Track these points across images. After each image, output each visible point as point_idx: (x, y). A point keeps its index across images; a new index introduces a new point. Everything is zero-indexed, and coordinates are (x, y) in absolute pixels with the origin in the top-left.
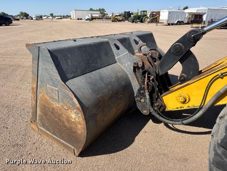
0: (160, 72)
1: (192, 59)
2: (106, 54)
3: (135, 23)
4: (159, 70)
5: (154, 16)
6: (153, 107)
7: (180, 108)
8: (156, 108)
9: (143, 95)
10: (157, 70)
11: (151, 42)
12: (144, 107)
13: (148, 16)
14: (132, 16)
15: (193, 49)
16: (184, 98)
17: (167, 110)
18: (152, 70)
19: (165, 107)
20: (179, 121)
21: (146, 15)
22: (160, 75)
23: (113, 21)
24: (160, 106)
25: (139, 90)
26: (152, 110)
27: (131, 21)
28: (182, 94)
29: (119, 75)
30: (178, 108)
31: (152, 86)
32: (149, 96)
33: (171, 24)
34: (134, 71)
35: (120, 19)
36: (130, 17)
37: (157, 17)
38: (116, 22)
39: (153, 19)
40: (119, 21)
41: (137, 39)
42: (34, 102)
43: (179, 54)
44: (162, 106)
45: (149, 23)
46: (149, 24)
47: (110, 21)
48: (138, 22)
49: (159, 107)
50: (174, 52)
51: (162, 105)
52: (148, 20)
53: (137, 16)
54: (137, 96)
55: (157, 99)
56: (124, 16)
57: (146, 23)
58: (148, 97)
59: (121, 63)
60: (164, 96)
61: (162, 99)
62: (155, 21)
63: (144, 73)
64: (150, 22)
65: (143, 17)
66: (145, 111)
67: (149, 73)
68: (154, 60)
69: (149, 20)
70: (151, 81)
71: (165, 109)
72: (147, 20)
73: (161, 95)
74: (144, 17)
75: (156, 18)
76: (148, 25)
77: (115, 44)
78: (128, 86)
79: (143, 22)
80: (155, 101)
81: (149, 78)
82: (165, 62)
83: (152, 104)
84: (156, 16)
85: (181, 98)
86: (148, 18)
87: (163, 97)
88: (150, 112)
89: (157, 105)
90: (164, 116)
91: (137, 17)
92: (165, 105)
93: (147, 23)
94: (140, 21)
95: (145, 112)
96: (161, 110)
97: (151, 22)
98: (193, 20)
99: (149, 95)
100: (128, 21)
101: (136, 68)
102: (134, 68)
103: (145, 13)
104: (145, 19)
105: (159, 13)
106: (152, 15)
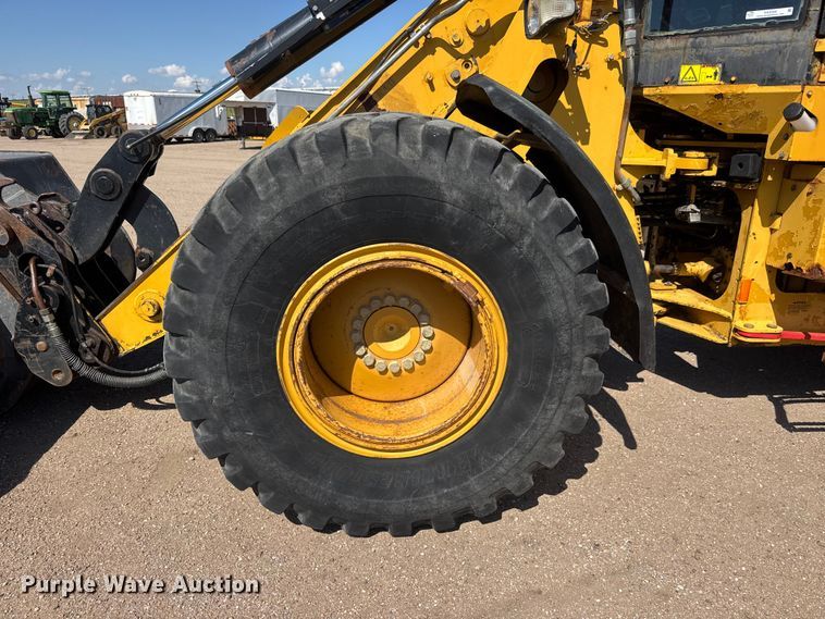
0: (78, 256)
1: (153, 206)
3: (29, 138)
4: (75, 249)
5: (105, 113)
6: (78, 355)
7: (154, 334)
8: (89, 357)
9: (39, 327)
10: (68, 249)
11: (55, 184)
12: (53, 364)
13: (82, 111)
14: (6, 111)
16: (154, 306)
17: (122, 353)
18: (45, 249)
19: (116, 346)
20: (158, 369)
21: (71, 109)
22: (80, 263)
24: (98, 345)
25: (21, 317)
26: (77, 364)
27: (8, 131)
28: (147, 297)
30: (148, 338)
31: (60, 295)
32: (58, 325)
33: (174, 140)
37: (118, 116)
39: (104, 122)
43: (113, 196)
44: (103, 344)
45: (88, 136)
46: (90, 141)
48: (39, 133)
49: (96, 350)
50: (98, 192)
51: (102, 342)
52: (83, 126)
53: (30, 111)
54: (20, 337)
55: (85, 330)
57: (77, 137)
58: (53, 328)
60: (105, 315)
61: (101, 325)
62: (113, 129)
63: (23, 263)
64: (92, 133)
65: (58, 117)
66: (59, 377)
67: (40, 261)
68: (58, 228)
69: (88, 127)
70: (53, 282)
71: (117, 351)
72: (77, 127)
73: (94, 316)
74: (64, 118)
75: (115, 120)
76: (86, 147)
79: (62, 136)
80: (81, 336)
81: (41, 272)
82: (83, 224)
83: (74, 348)
84: (114, 114)
85: (145, 307)
86: (80, 118)
87: (103, 321)
88: (73, 371)
89: (89, 345)
90: (116, 370)
91: (31, 117)
92: (113, 341)
93: (82, 137)
94: (47, 130)
95: (60, 379)
96: (106, 356)
97: (95, 133)
98: (240, 124)
99: (54, 321)
103: (64, 100)
104: (68, 124)
105: (119, 102)
106: (97, 107)
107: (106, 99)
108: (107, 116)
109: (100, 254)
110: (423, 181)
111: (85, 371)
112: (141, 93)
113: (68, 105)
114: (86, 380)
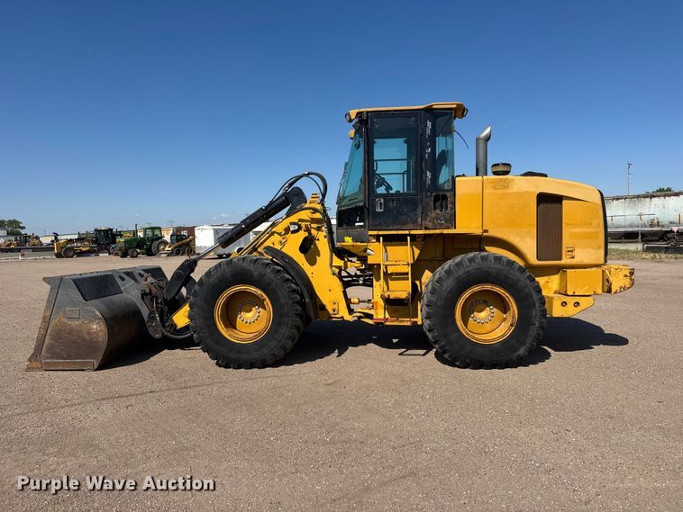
0: (168, 297)
2: (112, 285)
3: (132, 257)
4: (167, 295)
5: (182, 239)
6: (164, 328)
7: (187, 323)
8: (167, 329)
9: (154, 318)
10: (165, 295)
12: (156, 331)
13: (167, 238)
14: (120, 240)
15: (192, 275)
17: (177, 328)
18: (159, 294)
19: (176, 326)
21: (161, 238)
22: (168, 300)
23: (59, 256)
24: (170, 325)
25: (149, 315)
26: (164, 331)
27: (120, 253)
29: (128, 302)
31: (161, 309)
34: (143, 298)
35: (84, 249)
36: (115, 243)
37: (190, 241)
38: (72, 257)
39: (180, 246)
40: (81, 254)
41: (142, 272)
42: (43, 332)
43: (181, 279)
44: (172, 325)
45: (169, 255)
46: (171, 258)
47: (50, 256)
48: (139, 254)
49: (170, 327)
50: (175, 279)
52: (167, 248)
53: (135, 240)
54: (148, 321)
55: (167, 320)
56: (96, 242)
57: (163, 255)
58: (158, 319)
59: (128, 293)
60: (174, 316)
61: (172, 319)
62: (186, 251)
63: (152, 299)
64: (172, 252)
65: (152, 243)
67: (157, 297)
68: (163, 289)
69: (170, 249)
70: (160, 305)
72: (163, 249)
73: (170, 316)
74: (156, 243)
75: (188, 244)
76: (168, 262)
77: (120, 277)
78: (137, 313)
79: (152, 255)
80: (166, 322)
81: (157, 301)
82: (170, 288)
83: (163, 326)
84: (188, 240)
86: (165, 243)
88: (162, 333)
89: (168, 325)
90: (175, 333)
91: (135, 244)
92: (175, 324)
93: (166, 255)
94: (144, 251)
95: (158, 336)
96: (172, 329)
97: (174, 253)
99: (159, 317)
100: (110, 254)
101: (144, 295)
102: (142, 294)
103: (157, 232)
104: (158, 248)
105: (191, 231)
106: (177, 236)
107: (184, 229)
108: (183, 242)
109: (174, 298)
110: (248, 270)
111: (166, 333)
112: (205, 227)
113: (159, 235)
114: (166, 336)
